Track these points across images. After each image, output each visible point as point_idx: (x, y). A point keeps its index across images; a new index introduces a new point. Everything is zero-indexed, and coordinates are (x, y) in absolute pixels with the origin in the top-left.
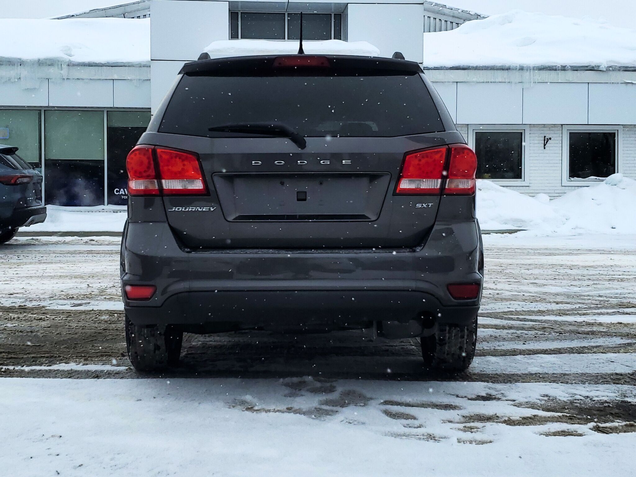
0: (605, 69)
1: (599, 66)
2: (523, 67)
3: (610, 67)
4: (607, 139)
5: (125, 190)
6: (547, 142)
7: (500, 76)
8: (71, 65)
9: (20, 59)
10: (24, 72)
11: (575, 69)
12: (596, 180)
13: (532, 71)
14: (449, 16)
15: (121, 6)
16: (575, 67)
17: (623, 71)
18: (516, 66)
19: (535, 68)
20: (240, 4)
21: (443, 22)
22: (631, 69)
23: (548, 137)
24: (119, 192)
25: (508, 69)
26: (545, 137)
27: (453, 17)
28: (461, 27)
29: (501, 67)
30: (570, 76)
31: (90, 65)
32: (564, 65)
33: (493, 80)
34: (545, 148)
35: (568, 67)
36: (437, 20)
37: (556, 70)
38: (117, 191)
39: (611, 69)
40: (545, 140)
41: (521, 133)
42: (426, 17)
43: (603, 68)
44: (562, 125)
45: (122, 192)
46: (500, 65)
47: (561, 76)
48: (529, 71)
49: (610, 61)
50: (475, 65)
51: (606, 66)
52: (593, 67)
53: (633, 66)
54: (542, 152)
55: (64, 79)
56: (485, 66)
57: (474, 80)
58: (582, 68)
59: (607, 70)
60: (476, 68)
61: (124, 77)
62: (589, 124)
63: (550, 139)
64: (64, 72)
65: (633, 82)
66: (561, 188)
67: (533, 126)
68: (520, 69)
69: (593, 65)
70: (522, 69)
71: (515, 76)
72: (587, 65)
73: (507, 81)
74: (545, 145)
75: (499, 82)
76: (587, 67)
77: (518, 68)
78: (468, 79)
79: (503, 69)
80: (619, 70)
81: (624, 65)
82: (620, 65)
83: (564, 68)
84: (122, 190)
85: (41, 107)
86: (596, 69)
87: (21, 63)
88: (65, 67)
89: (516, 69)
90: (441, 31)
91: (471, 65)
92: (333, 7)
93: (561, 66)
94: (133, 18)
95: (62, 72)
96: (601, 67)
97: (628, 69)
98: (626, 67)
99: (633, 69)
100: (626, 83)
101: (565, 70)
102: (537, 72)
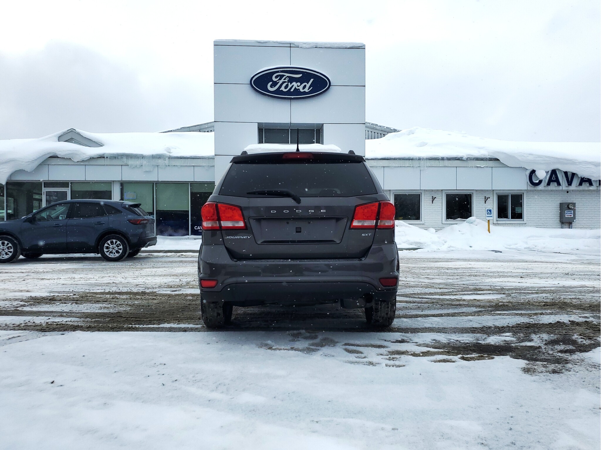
0: (465, 159)
1: (462, 158)
3: (468, 158)
4: (467, 197)
5: (201, 227)
6: (434, 200)
7: (407, 163)
8: (170, 158)
9: (142, 155)
10: (144, 162)
11: (449, 159)
12: (461, 220)
13: (425, 160)
14: (379, 130)
15: (198, 125)
17: (475, 160)
18: (417, 158)
19: (427, 159)
20: (264, 124)
21: (376, 133)
22: (480, 159)
23: (434, 197)
24: (197, 228)
25: (412, 159)
26: (433, 197)
27: (381, 131)
28: (386, 136)
30: (446, 163)
31: (181, 158)
33: (404, 166)
34: (433, 203)
35: (445, 158)
36: (373, 133)
37: (439, 160)
38: (196, 228)
39: (469, 159)
40: (433, 199)
41: (420, 195)
42: (367, 131)
43: (464, 158)
44: (442, 190)
45: (199, 228)
46: (408, 157)
47: (441, 163)
48: (423, 160)
49: (469, 155)
50: (394, 158)
51: (466, 157)
52: (459, 158)
54: (431, 205)
55: (166, 166)
57: (394, 165)
58: (453, 159)
59: (466, 160)
60: (395, 159)
61: (200, 165)
62: (457, 189)
63: (436, 198)
64: (167, 162)
65: (481, 166)
66: (442, 225)
67: (426, 191)
68: (418, 160)
69: (459, 157)
70: (420, 159)
71: (416, 163)
72: (456, 157)
73: (411, 166)
74: (433, 201)
75: (407, 167)
78: (390, 165)
79: (409, 160)
80: (473, 160)
81: (476, 157)
82: (474, 157)
83: (443, 159)
84: (199, 227)
85: (154, 181)
87: (143, 157)
88: (167, 159)
90: (375, 139)
91: (392, 157)
92: (315, 126)
93: (442, 158)
94: (205, 132)
95: (165, 162)
97: (478, 159)
98: (477, 158)
99: (481, 159)
100: (478, 167)
101: (443, 160)
102: (428, 161)
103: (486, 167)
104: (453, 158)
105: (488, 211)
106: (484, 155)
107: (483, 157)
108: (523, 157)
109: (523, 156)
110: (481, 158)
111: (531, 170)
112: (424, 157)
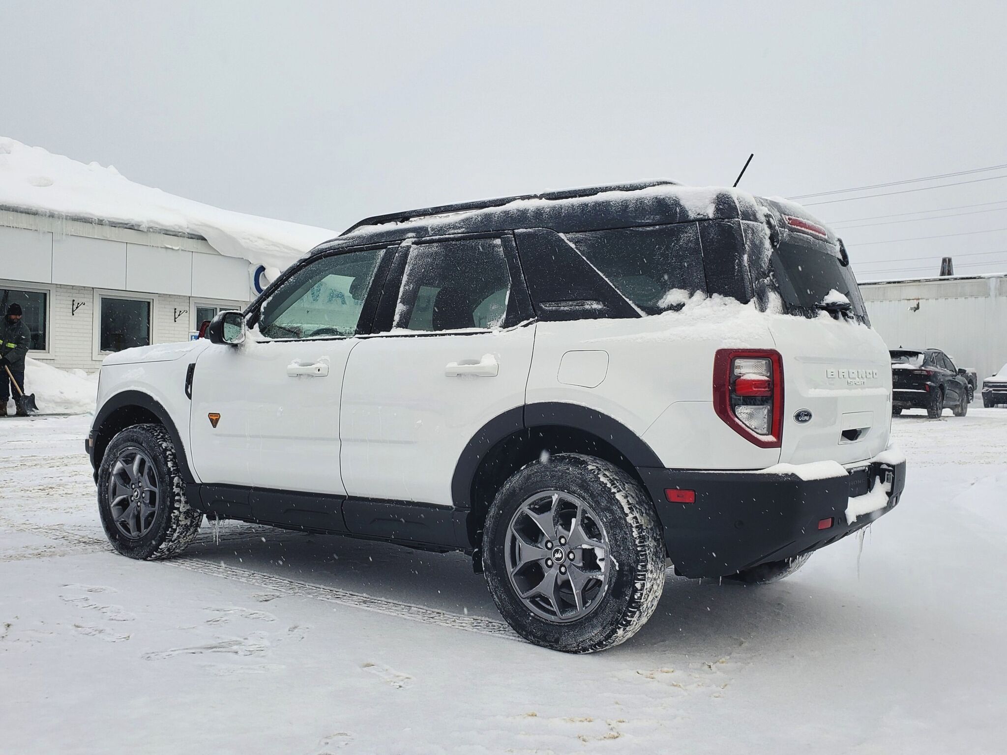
0: (145, 230)
1: (139, 226)
2: (54, 214)
3: (150, 228)
6: (77, 307)
11: (114, 225)
13: (64, 220)
16: (114, 223)
17: (164, 234)
18: (46, 212)
19: (68, 218)
22: (171, 233)
23: (77, 302)
25: (35, 214)
26: (74, 301)
29: (26, 211)
30: (109, 232)
32: (101, 219)
33: (15, 225)
34: (73, 316)
35: (105, 222)
37: (92, 223)
39: (151, 230)
40: (72, 305)
41: (47, 294)
43: (144, 227)
44: (93, 288)
46: (25, 207)
47: (97, 231)
48: (61, 220)
49: (151, 221)
51: (147, 226)
52: (133, 226)
53: (173, 230)
54: (70, 318)
56: (6, 206)
58: (121, 225)
59: (147, 231)
62: (127, 290)
63: (82, 304)
65: (174, 248)
66: (90, 362)
67: (60, 286)
68: (49, 216)
69: (133, 222)
70: (52, 216)
71: (44, 224)
72: (126, 222)
73: (33, 228)
74: (73, 312)
75: (24, 229)
76: (127, 224)
77: (48, 215)
79: (29, 214)
80: (160, 233)
81: (164, 228)
82: (160, 227)
83: (101, 222)
86: (136, 228)
89: (45, 215)
93: (98, 219)
96: (142, 226)
97: (168, 233)
98: (167, 230)
99: (174, 233)
100: (167, 248)
101: (102, 225)
102: (70, 223)
103: (182, 250)
104: (121, 223)
105: (193, 337)
106: (180, 227)
107: (177, 229)
108: (248, 241)
109: (249, 239)
110: (174, 231)
111: (258, 266)
112: (62, 212)
